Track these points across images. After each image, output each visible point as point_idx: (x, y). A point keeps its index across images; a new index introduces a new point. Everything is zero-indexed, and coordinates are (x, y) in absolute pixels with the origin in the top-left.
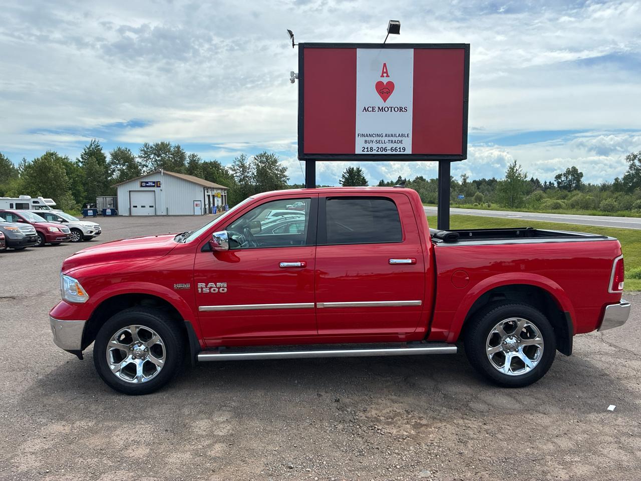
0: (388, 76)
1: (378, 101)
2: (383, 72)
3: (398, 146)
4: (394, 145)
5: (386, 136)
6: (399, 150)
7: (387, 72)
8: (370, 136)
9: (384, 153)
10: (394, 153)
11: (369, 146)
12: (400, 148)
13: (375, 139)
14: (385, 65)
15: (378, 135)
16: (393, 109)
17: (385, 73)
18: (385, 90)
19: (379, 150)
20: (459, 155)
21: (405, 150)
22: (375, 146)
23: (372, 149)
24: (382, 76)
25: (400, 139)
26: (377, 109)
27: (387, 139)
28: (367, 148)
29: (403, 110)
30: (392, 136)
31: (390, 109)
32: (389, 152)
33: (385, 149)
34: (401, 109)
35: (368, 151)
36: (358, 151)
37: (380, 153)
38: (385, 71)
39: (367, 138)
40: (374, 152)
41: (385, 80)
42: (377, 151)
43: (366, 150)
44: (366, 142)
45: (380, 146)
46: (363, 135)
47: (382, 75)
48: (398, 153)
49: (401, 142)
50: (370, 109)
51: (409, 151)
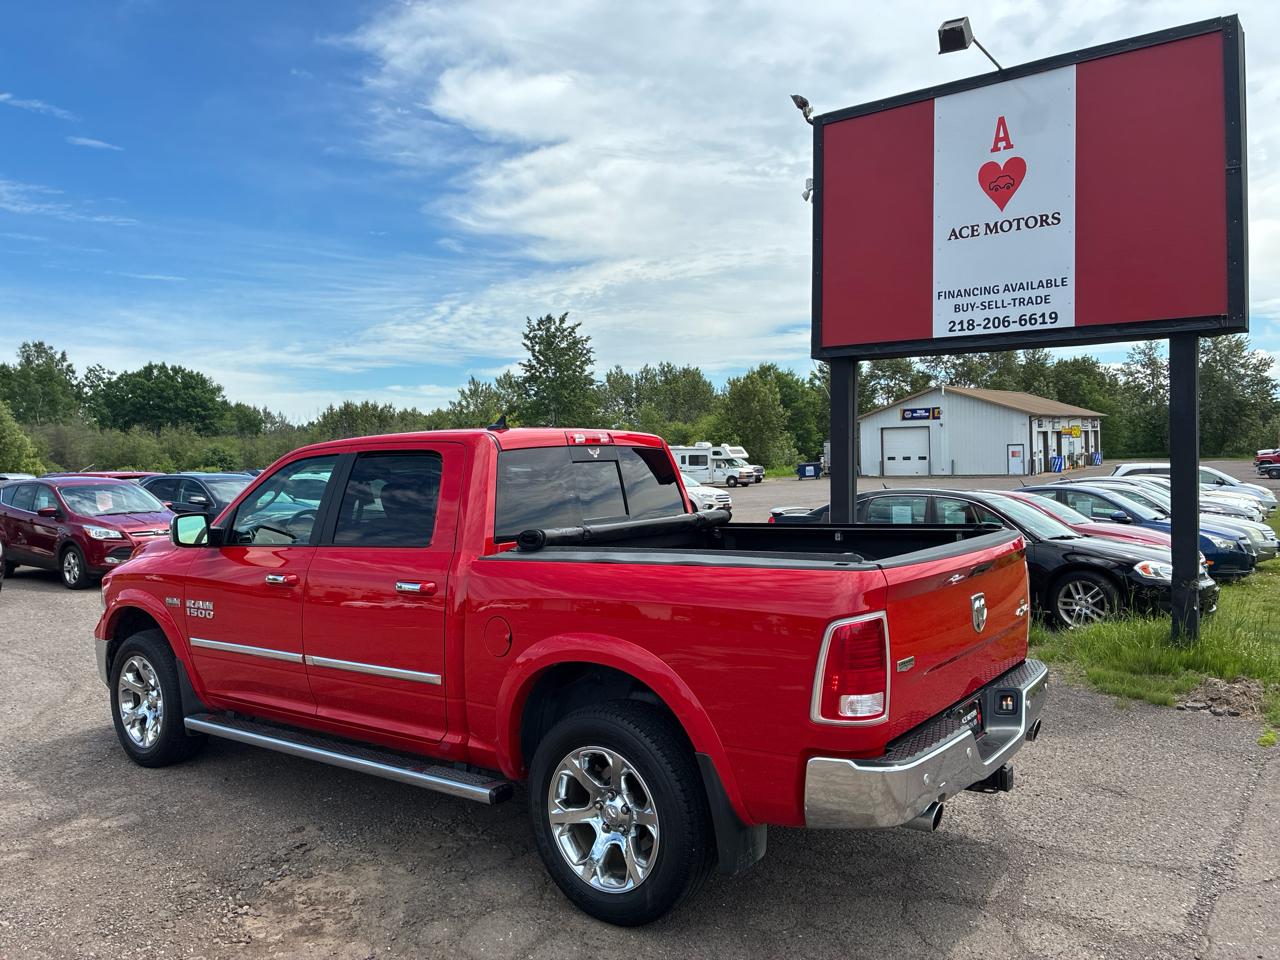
0: (1009, 146)
1: (985, 209)
2: (998, 140)
3: (1038, 310)
4: (1028, 310)
5: (1006, 289)
6: (1040, 320)
7: (1006, 138)
8: (968, 293)
9: (1002, 330)
10: (1028, 327)
11: (965, 316)
12: (1043, 315)
13: (978, 300)
14: (1002, 121)
15: (987, 291)
16: (1022, 223)
17: (1002, 139)
18: (1001, 181)
19: (990, 325)
20: (1217, 318)
21: (1056, 318)
22: (979, 316)
23: (971, 323)
24: (996, 149)
25: (1042, 292)
26: (982, 229)
27: (1008, 297)
28: (961, 323)
29: (1050, 220)
30: (1022, 287)
31: (1015, 224)
32: (1015, 328)
33: (1005, 322)
34: (1044, 221)
35: (962, 329)
36: (940, 330)
37: (992, 331)
38: (1002, 135)
39: (959, 301)
40: (979, 331)
41: (1002, 158)
42: (985, 328)
43: (958, 327)
44: (957, 308)
45: (991, 314)
46: (951, 294)
47: (996, 143)
48: (1038, 327)
49: (1046, 300)
50: (965, 232)
51: (1067, 320)
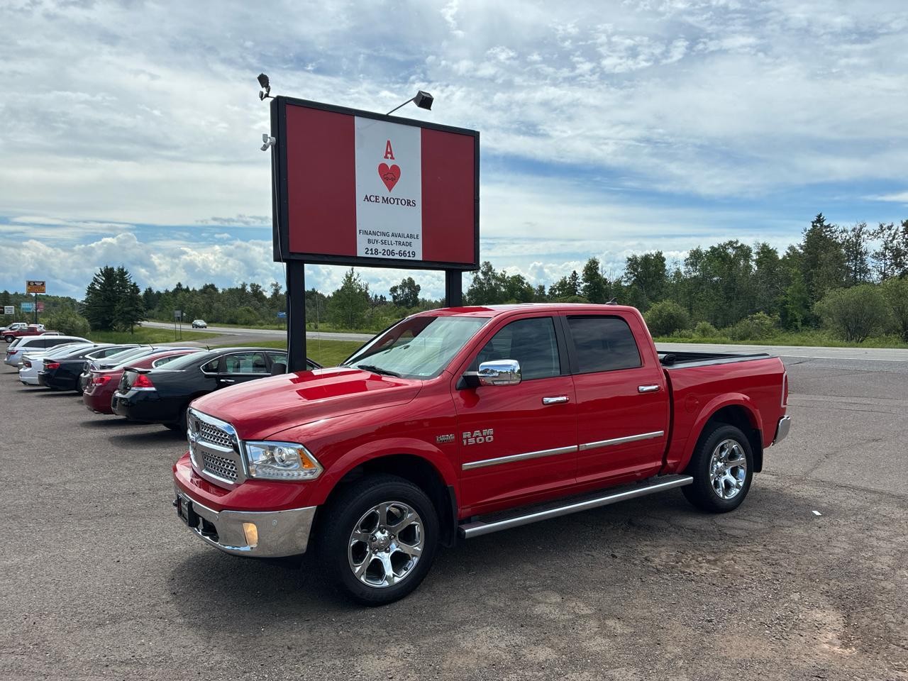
0: (392, 158)
1: (380, 188)
2: (387, 153)
3: (407, 249)
4: (403, 248)
5: (393, 235)
6: (408, 255)
7: (391, 153)
8: (375, 233)
9: (391, 257)
10: (403, 258)
11: (374, 246)
12: (409, 252)
13: (380, 238)
14: (389, 142)
15: (384, 234)
16: (399, 201)
17: (389, 153)
18: (390, 175)
19: (386, 253)
20: (471, 264)
21: (414, 255)
22: (380, 247)
23: (376, 251)
24: (386, 157)
25: (409, 240)
26: (381, 199)
27: (394, 239)
28: (372, 250)
29: (411, 203)
30: (399, 236)
31: (396, 201)
32: (397, 257)
33: (392, 253)
34: (408, 203)
35: (372, 254)
36: (361, 253)
37: (386, 257)
38: (389, 150)
39: (370, 237)
40: (380, 256)
41: (390, 163)
42: (383, 254)
43: (370, 252)
44: (369, 241)
45: (386, 247)
46: (366, 232)
47: (386, 155)
48: (407, 258)
49: (410, 244)
50: (373, 199)
51: (419, 257)
